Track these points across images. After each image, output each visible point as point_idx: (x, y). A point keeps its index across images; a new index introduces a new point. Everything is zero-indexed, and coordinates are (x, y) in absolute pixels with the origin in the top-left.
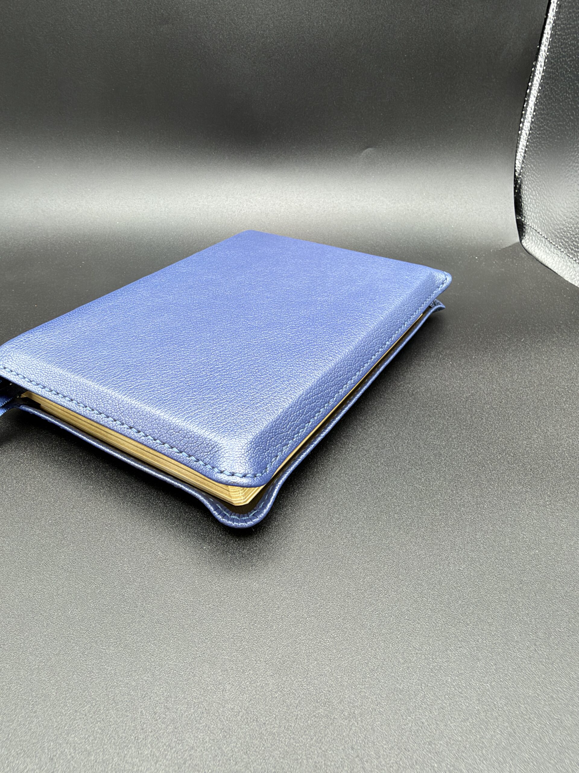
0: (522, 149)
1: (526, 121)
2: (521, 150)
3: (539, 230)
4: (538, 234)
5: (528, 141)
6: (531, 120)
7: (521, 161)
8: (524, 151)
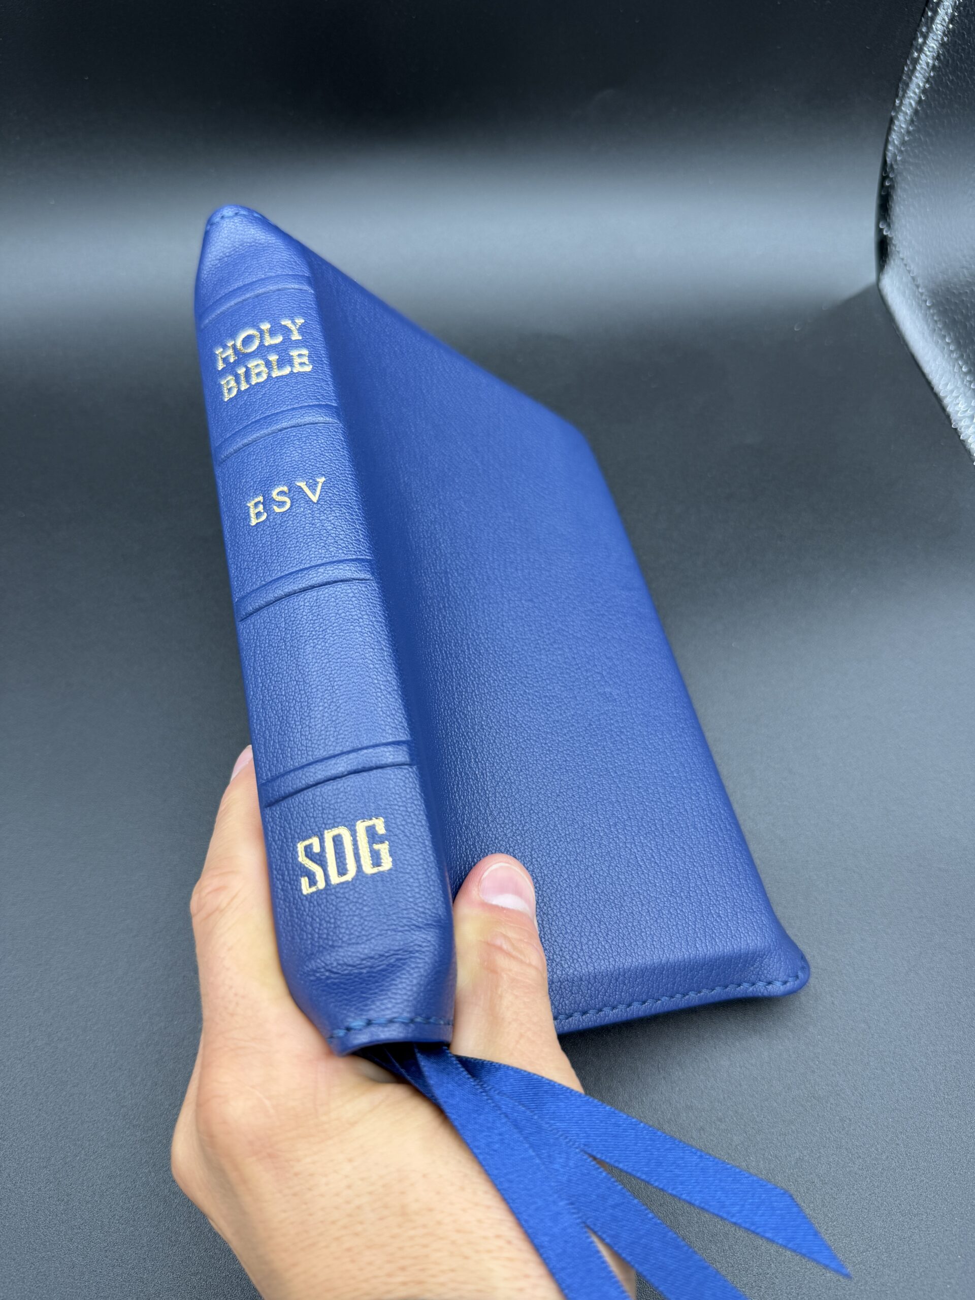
0: (915, 93)
1: (931, 35)
2: (912, 95)
3: (920, 281)
4: (915, 288)
5: (928, 81)
6: (942, 39)
7: (908, 118)
8: (917, 99)
